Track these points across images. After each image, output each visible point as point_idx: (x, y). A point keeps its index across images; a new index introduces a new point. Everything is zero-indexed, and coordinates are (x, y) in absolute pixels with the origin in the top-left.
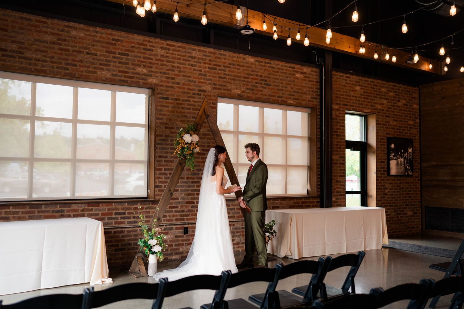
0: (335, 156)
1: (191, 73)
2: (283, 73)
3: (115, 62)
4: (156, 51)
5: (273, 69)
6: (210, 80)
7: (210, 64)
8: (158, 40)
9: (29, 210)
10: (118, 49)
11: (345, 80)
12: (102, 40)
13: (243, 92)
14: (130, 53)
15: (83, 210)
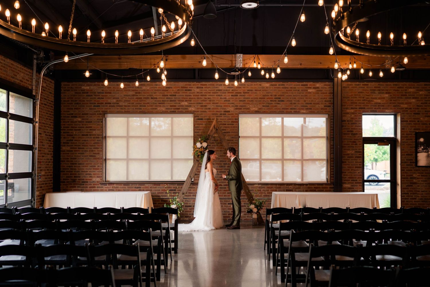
0: (350, 151)
1: (219, 101)
2: (296, 90)
3: (168, 101)
4: (193, 90)
5: (287, 89)
6: (233, 103)
7: (233, 93)
8: (195, 83)
9: (123, 186)
10: (170, 93)
11: (362, 87)
12: (160, 89)
13: (259, 109)
14: (177, 94)
15: (151, 188)
